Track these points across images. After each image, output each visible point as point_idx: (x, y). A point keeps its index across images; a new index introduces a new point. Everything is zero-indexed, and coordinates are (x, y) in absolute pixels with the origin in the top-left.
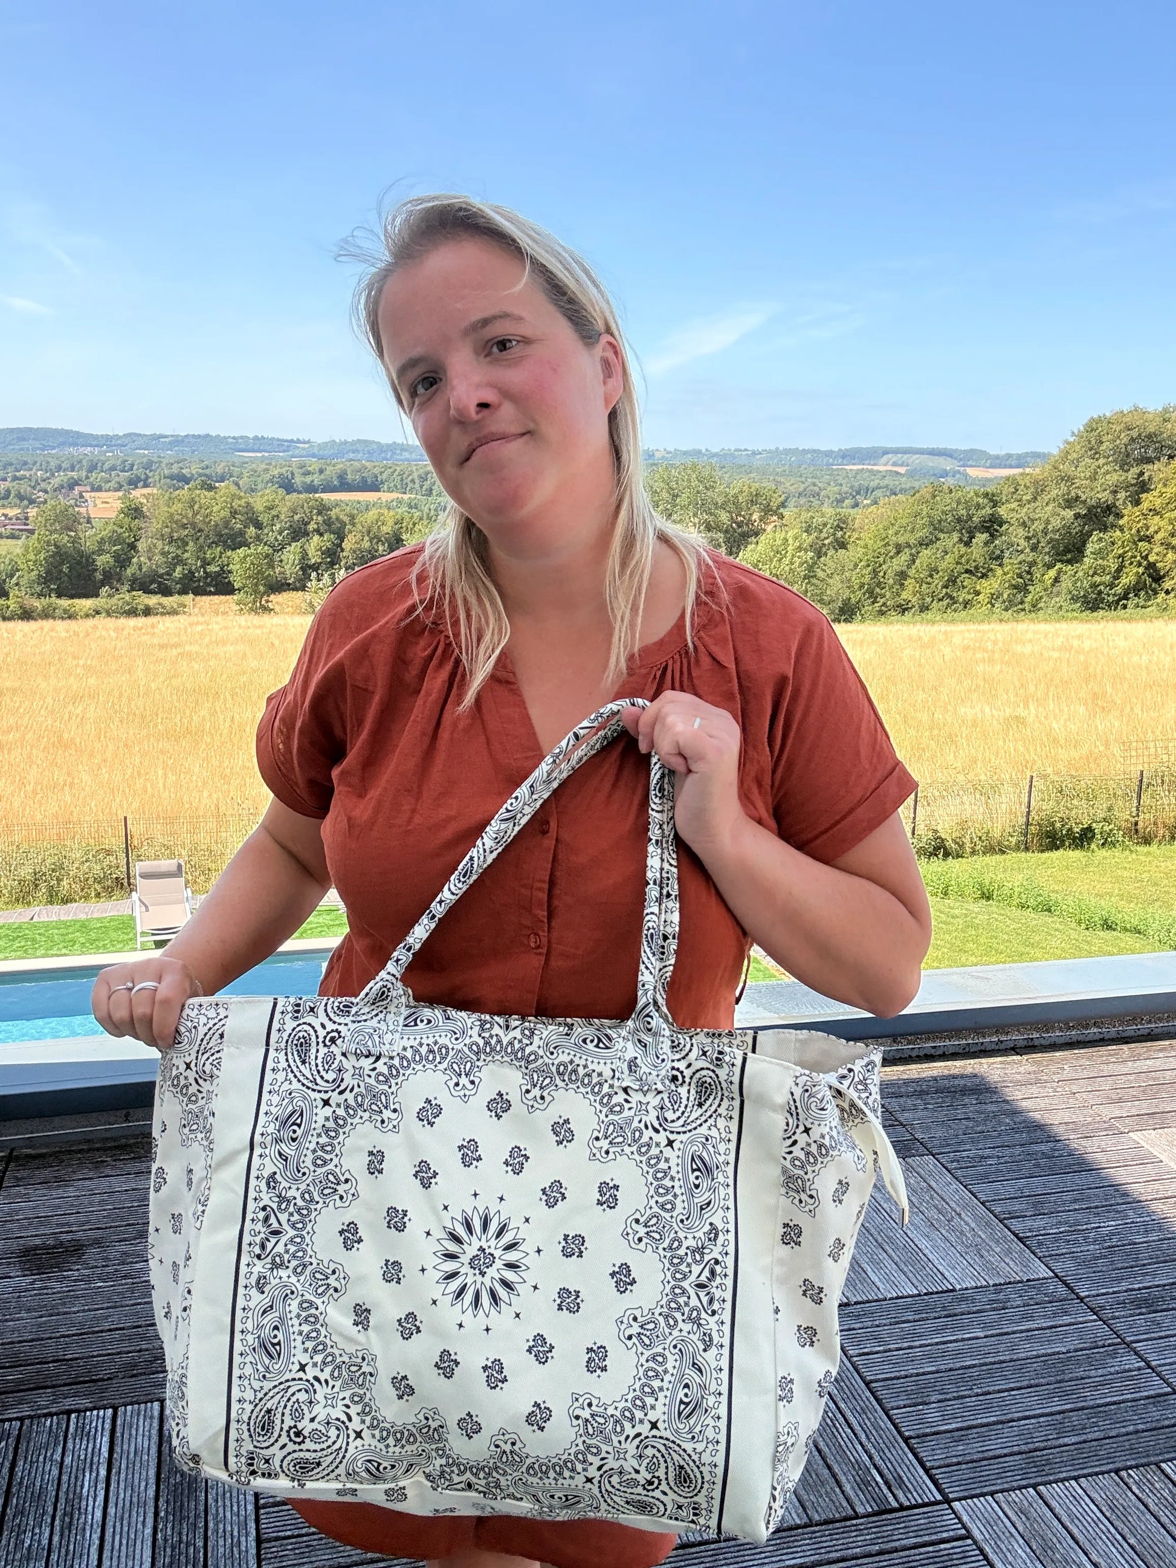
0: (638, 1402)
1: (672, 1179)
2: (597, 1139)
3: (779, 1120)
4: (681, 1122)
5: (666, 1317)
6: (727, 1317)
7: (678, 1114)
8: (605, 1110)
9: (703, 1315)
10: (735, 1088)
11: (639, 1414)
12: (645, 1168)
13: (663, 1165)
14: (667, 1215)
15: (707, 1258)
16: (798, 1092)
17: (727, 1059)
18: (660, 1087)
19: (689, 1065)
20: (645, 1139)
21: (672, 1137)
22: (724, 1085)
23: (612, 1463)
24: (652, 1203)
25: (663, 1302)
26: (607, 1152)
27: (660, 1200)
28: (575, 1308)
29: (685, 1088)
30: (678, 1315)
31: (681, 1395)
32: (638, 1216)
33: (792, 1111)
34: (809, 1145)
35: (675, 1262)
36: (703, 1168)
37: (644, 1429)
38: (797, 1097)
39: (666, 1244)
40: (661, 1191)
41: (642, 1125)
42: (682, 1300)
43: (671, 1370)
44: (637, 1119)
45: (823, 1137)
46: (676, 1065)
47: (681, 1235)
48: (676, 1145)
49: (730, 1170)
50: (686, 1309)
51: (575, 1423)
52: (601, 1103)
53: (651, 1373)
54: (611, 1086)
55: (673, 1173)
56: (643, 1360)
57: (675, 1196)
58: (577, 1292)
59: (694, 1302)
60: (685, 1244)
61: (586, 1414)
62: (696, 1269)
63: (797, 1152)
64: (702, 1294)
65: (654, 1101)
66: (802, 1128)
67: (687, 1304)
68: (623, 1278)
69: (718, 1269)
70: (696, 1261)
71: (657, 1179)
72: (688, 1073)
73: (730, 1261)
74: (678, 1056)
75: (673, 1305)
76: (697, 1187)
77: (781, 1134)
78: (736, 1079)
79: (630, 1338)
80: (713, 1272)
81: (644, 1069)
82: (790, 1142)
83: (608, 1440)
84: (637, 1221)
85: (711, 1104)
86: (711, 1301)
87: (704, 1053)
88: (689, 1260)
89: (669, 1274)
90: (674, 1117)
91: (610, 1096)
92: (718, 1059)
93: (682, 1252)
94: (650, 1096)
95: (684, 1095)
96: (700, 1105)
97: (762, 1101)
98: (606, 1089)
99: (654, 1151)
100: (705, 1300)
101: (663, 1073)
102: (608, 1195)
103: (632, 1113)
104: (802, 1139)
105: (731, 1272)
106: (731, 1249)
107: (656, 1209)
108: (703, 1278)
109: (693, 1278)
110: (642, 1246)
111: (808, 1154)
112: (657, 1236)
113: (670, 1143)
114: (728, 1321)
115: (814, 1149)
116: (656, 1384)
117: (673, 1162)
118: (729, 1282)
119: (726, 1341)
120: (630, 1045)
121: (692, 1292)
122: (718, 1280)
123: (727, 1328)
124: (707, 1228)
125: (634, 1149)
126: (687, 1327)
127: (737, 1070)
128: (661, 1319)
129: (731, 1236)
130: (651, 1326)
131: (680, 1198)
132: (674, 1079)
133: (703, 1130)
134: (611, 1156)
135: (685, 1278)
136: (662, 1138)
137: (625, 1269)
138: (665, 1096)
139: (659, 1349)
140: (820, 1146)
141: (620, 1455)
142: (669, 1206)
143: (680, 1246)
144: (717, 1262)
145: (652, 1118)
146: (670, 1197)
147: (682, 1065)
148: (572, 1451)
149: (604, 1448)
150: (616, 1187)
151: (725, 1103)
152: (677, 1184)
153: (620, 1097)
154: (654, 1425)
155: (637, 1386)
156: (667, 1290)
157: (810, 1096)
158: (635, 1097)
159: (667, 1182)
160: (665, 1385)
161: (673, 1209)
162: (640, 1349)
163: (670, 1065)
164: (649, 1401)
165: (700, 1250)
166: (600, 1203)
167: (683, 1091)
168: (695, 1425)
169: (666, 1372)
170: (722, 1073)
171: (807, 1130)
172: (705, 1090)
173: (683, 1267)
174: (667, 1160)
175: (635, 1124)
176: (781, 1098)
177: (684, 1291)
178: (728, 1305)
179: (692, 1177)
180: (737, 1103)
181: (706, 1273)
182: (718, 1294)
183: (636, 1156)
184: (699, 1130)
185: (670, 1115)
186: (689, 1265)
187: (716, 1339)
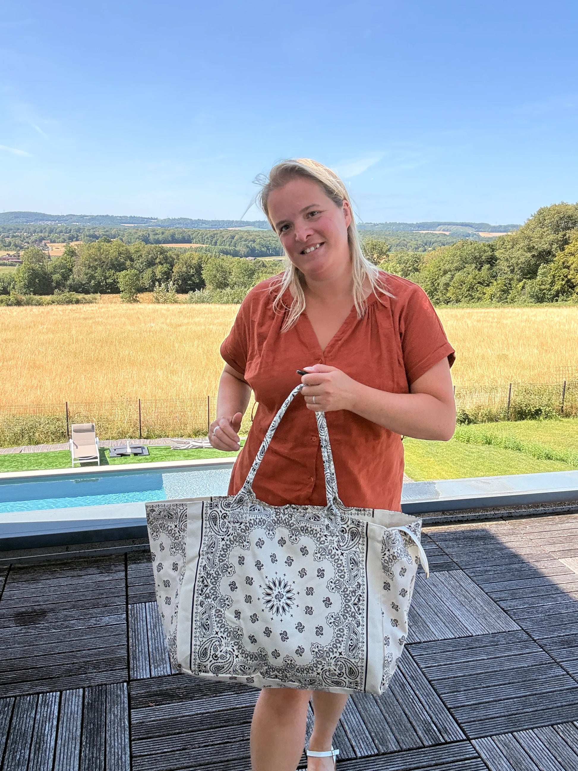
0: (335, 646)
1: (344, 567)
2: (316, 553)
3: (379, 546)
4: (346, 546)
5: (343, 616)
6: (365, 615)
7: (345, 543)
8: (318, 543)
9: (356, 615)
10: (365, 534)
11: (335, 650)
12: (334, 563)
13: (340, 562)
14: (342, 580)
15: (357, 594)
16: (385, 537)
17: (361, 524)
18: (338, 534)
19: (348, 526)
20: (333, 553)
21: (343, 552)
22: (361, 533)
23: (326, 667)
24: (337, 575)
25: (342, 610)
26: (320, 558)
27: (340, 574)
28: (311, 613)
29: (347, 534)
30: (347, 615)
31: (350, 643)
32: (332, 580)
33: (384, 543)
34: (389, 555)
35: (346, 597)
36: (354, 562)
37: (337, 655)
38: (385, 539)
39: (342, 590)
40: (340, 571)
41: (332, 548)
42: (349, 609)
43: (346, 634)
44: (330, 546)
46: (343, 526)
47: (347, 586)
48: (344, 555)
49: (364, 563)
50: (350, 613)
51: (313, 653)
52: (317, 540)
53: (339, 635)
54: (320, 534)
55: (344, 565)
56: (336, 631)
57: (345, 573)
58: (312, 608)
59: (353, 610)
60: (349, 590)
61: (316, 650)
62: (353, 598)
63: (386, 558)
64: (356, 607)
65: (336, 539)
66: (387, 549)
67: (350, 611)
68: (327, 602)
69: (361, 598)
70: (353, 595)
71: (338, 567)
72: (347, 529)
73: (365, 595)
74: (343, 523)
75: (346, 611)
76: (352, 569)
77: (380, 551)
78: (365, 531)
79: (331, 623)
80: (359, 599)
81: (332, 528)
82: (383, 554)
83: (324, 659)
84: (332, 582)
85: (356, 540)
86: (359, 610)
87: (353, 522)
88: (351, 595)
89: (343, 601)
90: (343, 545)
91: (320, 538)
92: (358, 524)
93: (348, 592)
94: (334, 538)
95: (346, 536)
96: (353, 540)
97: (374, 539)
98: (318, 535)
99: (337, 557)
100: (357, 609)
101: (339, 529)
102: (321, 573)
103: (328, 544)
104: (387, 553)
105: (365, 599)
106: (365, 591)
107: (338, 578)
108: (356, 601)
109: (352, 601)
110: (334, 591)
111: (389, 558)
112: (339, 587)
113: (342, 554)
114: (365, 617)
115: (391, 557)
116: (341, 639)
117: (343, 561)
118: (365, 603)
119: (365, 623)
120: (326, 520)
121: (352, 606)
122: (361, 602)
123: (365, 619)
124: (356, 584)
125: (329, 556)
126: (351, 619)
127: (365, 528)
128: (341, 616)
129: (365, 587)
130: (338, 619)
131: (347, 574)
132: (343, 531)
133: (354, 549)
134: (321, 559)
135: (349, 601)
136: (339, 552)
137: (328, 599)
138: (340, 537)
139: (341, 627)
140: (394, 556)
141: (329, 664)
142: (343, 577)
143: (347, 590)
144: (360, 596)
145: (335, 545)
146: (343, 573)
147: (345, 526)
148: (312, 663)
149: (323, 662)
150: (324, 570)
151: (361, 539)
152: (345, 568)
153: (323, 538)
154: (340, 654)
155: (334, 640)
156: (343, 606)
157: (390, 538)
158: (329, 538)
159: (342, 568)
160: (344, 639)
161: (344, 577)
162: (335, 627)
163: (341, 526)
164: (338, 645)
165: (354, 592)
166: (318, 576)
168: (355, 653)
169: (344, 635)
170: (360, 529)
171: (389, 550)
172: (354, 535)
173: (349, 598)
174: (341, 560)
175: (329, 548)
176: (380, 538)
177: (349, 606)
178: (365, 611)
179: (350, 566)
180: (365, 539)
182: (361, 607)
183: (330, 559)
184: (352, 549)
185: (342, 544)
186: (351, 597)
187: (361, 623)
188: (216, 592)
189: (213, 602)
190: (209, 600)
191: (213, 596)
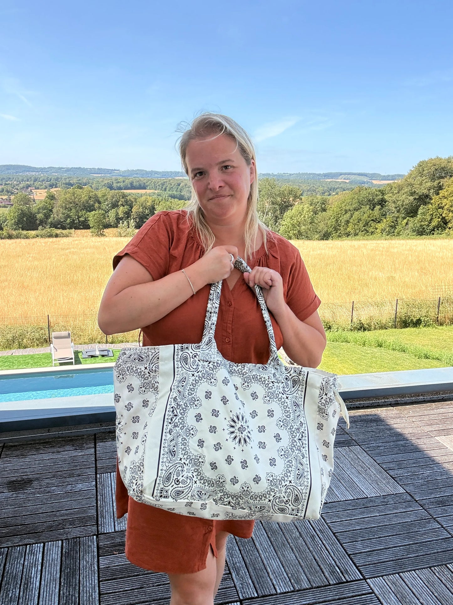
0: (286, 475)
1: (289, 408)
2: (266, 397)
3: (317, 392)
4: (289, 391)
5: (291, 449)
6: (307, 449)
8: (267, 388)
9: (301, 448)
10: (304, 382)
11: (286, 479)
12: (281, 405)
13: (286, 404)
14: (288, 419)
15: (300, 431)
16: (324, 383)
17: (302, 373)
18: (283, 381)
19: (290, 375)
20: (280, 397)
21: (287, 396)
22: (301, 381)
23: (277, 495)
24: (284, 415)
25: (290, 445)
26: (269, 401)
27: (286, 414)
28: (264, 447)
30: (294, 448)
31: (297, 472)
32: (280, 419)
33: (322, 389)
34: (327, 399)
35: (292, 433)
36: (297, 405)
37: (288, 483)
38: (324, 384)
39: (289, 428)
40: (286, 412)
41: (279, 393)
42: (295, 444)
43: (294, 465)
44: (277, 391)
45: (331, 396)
46: (287, 375)
47: (293, 424)
48: (289, 398)
49: (303, 406)
50: (296, 447)
51: (268, 481)
52: (265, 386)
53: (288, 466)
54: (268, 381)
55: (289, 406)
56: (286, 462)
57: (290, 413)
58: (264, 443)
59: (298, 444)
61: (271, 479)
62: (298, 434)
63: (323, 401)
64: (300, 442)
65: (281, 385)
66: (324, 394)
68: (278, 438)
69: (304, 435)
71: (284, 408)
72: (290, 377)
73: (306, 432)
74: (287, 372)
75: (293, 445)
76: (296, 410)
77: (318, 396)
78: (305, 379)
79: (282, 455)
80: (302, 436)
81: (278, 376)
82: (321, 398)
83: (278, 487)
84: (280, 421)
85: (297, 387)
86: (303, 444)
87: (295, 371)
89: (290, 436)
90: (288, 390)
91: (268, 384)
92: (300, 373)
93: (293, 430)
94: (280, 384)
95: (290, 384)
96: (294, 387)
97: (313, 386)
99: (283, 400)
100: (301, 444)
101: (283, 377)
102: (271, 414)
103: (275, 389)
104: (324, 397)
105: (307, 435)
106: (306, 429)
107: (285, 417)
109: (297, 437)
110: (282, 428)
111: (326, 401)
112: (286, 425)
113: (287, 398)
115: (328, 400)
116: (290, 469)
117: (288, 403)
118: (307, 438)
119: (308, 456)
120: (273, 369)
121: (297, 441)
122: (304, 438)
123: (307, 452)
124: (300, 422)
125: (277, 399)
126: (297, 452)
127: (305, 376)
129: (306, 425)
130: (287, 452)
131: (292, 414)
132: (287, 379)
133: (295, 394)
134: (270, 402)
135: (295, 437)
136: (285, 396)
137: (278, 435)
138: (284, 384)
139: (290, 459)
140: (330, 399)
141: (280, 492)
142: (289, 416)
143: (293, 428)
144: (303, 433)
145: (281, 390)
146: (289, 413)
148: (266, 491)
149: (276, 489)
150: (273, 411)
151: (301, 386)
152: (290, 409)
153: (271, 385)
154: (290, 482)
155: (285, 470)
156: (291, 441)
157: (328, 384)
158: (276, 384)
159: (287, 409)
160: (293, 469)
162: (285, 459)
163: (285, 375)
164: (289, 474)
165: (298, 429)
166: (268, 416)
167: (289, 382)
168: (302, 481)
169: (292, 465)
170: (301, 377)
171: (326, 394)
172: (295, 382)
173: (294, 434)
174: (287, 403)
175: (276, 392)
176: (319, 385)
177: (295, 441)
178: (307, 445)
179: (294, 408)
180: (304, 387)
181: (301, 436)
182: (304, 442)
183: (278, 402)
185: (286, 390)
186: (296, 433)
187: (305, 455)
188: (184, 422)
189: (180, 431)
190: (177, 429)
191: (181, 426)
